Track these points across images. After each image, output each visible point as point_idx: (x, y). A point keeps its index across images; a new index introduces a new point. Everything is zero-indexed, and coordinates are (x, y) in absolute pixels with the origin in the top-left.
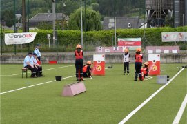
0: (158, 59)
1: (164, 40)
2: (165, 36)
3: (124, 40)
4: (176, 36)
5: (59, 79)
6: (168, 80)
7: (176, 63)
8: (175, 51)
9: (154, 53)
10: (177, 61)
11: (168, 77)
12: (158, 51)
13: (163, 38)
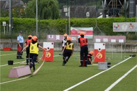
0: (103, 47)
1: (114, 30)
2: (116, 26)
3: (76, 29)
4: (126, 26)
5: (11, 63)
6: (109, 67)
7: (126, 52)
8: (121, 41)
9: (102, 42)
10: (127, 50)
11: (109, 64)
12: (106, 40)
13: (114, 28)
